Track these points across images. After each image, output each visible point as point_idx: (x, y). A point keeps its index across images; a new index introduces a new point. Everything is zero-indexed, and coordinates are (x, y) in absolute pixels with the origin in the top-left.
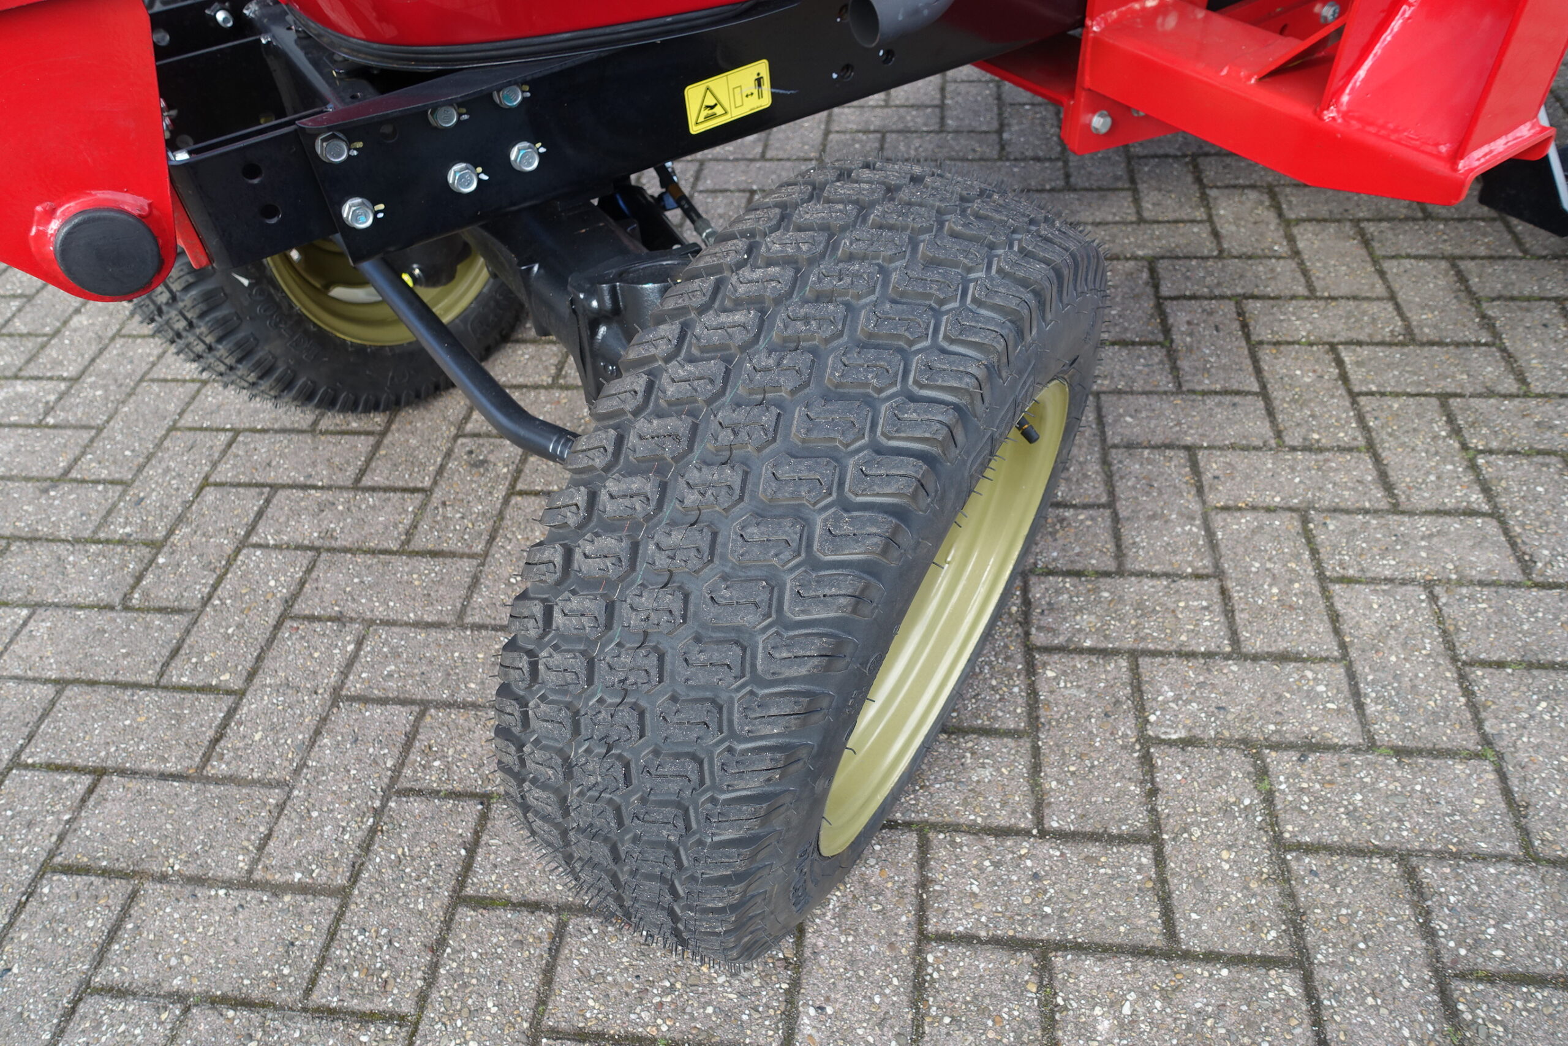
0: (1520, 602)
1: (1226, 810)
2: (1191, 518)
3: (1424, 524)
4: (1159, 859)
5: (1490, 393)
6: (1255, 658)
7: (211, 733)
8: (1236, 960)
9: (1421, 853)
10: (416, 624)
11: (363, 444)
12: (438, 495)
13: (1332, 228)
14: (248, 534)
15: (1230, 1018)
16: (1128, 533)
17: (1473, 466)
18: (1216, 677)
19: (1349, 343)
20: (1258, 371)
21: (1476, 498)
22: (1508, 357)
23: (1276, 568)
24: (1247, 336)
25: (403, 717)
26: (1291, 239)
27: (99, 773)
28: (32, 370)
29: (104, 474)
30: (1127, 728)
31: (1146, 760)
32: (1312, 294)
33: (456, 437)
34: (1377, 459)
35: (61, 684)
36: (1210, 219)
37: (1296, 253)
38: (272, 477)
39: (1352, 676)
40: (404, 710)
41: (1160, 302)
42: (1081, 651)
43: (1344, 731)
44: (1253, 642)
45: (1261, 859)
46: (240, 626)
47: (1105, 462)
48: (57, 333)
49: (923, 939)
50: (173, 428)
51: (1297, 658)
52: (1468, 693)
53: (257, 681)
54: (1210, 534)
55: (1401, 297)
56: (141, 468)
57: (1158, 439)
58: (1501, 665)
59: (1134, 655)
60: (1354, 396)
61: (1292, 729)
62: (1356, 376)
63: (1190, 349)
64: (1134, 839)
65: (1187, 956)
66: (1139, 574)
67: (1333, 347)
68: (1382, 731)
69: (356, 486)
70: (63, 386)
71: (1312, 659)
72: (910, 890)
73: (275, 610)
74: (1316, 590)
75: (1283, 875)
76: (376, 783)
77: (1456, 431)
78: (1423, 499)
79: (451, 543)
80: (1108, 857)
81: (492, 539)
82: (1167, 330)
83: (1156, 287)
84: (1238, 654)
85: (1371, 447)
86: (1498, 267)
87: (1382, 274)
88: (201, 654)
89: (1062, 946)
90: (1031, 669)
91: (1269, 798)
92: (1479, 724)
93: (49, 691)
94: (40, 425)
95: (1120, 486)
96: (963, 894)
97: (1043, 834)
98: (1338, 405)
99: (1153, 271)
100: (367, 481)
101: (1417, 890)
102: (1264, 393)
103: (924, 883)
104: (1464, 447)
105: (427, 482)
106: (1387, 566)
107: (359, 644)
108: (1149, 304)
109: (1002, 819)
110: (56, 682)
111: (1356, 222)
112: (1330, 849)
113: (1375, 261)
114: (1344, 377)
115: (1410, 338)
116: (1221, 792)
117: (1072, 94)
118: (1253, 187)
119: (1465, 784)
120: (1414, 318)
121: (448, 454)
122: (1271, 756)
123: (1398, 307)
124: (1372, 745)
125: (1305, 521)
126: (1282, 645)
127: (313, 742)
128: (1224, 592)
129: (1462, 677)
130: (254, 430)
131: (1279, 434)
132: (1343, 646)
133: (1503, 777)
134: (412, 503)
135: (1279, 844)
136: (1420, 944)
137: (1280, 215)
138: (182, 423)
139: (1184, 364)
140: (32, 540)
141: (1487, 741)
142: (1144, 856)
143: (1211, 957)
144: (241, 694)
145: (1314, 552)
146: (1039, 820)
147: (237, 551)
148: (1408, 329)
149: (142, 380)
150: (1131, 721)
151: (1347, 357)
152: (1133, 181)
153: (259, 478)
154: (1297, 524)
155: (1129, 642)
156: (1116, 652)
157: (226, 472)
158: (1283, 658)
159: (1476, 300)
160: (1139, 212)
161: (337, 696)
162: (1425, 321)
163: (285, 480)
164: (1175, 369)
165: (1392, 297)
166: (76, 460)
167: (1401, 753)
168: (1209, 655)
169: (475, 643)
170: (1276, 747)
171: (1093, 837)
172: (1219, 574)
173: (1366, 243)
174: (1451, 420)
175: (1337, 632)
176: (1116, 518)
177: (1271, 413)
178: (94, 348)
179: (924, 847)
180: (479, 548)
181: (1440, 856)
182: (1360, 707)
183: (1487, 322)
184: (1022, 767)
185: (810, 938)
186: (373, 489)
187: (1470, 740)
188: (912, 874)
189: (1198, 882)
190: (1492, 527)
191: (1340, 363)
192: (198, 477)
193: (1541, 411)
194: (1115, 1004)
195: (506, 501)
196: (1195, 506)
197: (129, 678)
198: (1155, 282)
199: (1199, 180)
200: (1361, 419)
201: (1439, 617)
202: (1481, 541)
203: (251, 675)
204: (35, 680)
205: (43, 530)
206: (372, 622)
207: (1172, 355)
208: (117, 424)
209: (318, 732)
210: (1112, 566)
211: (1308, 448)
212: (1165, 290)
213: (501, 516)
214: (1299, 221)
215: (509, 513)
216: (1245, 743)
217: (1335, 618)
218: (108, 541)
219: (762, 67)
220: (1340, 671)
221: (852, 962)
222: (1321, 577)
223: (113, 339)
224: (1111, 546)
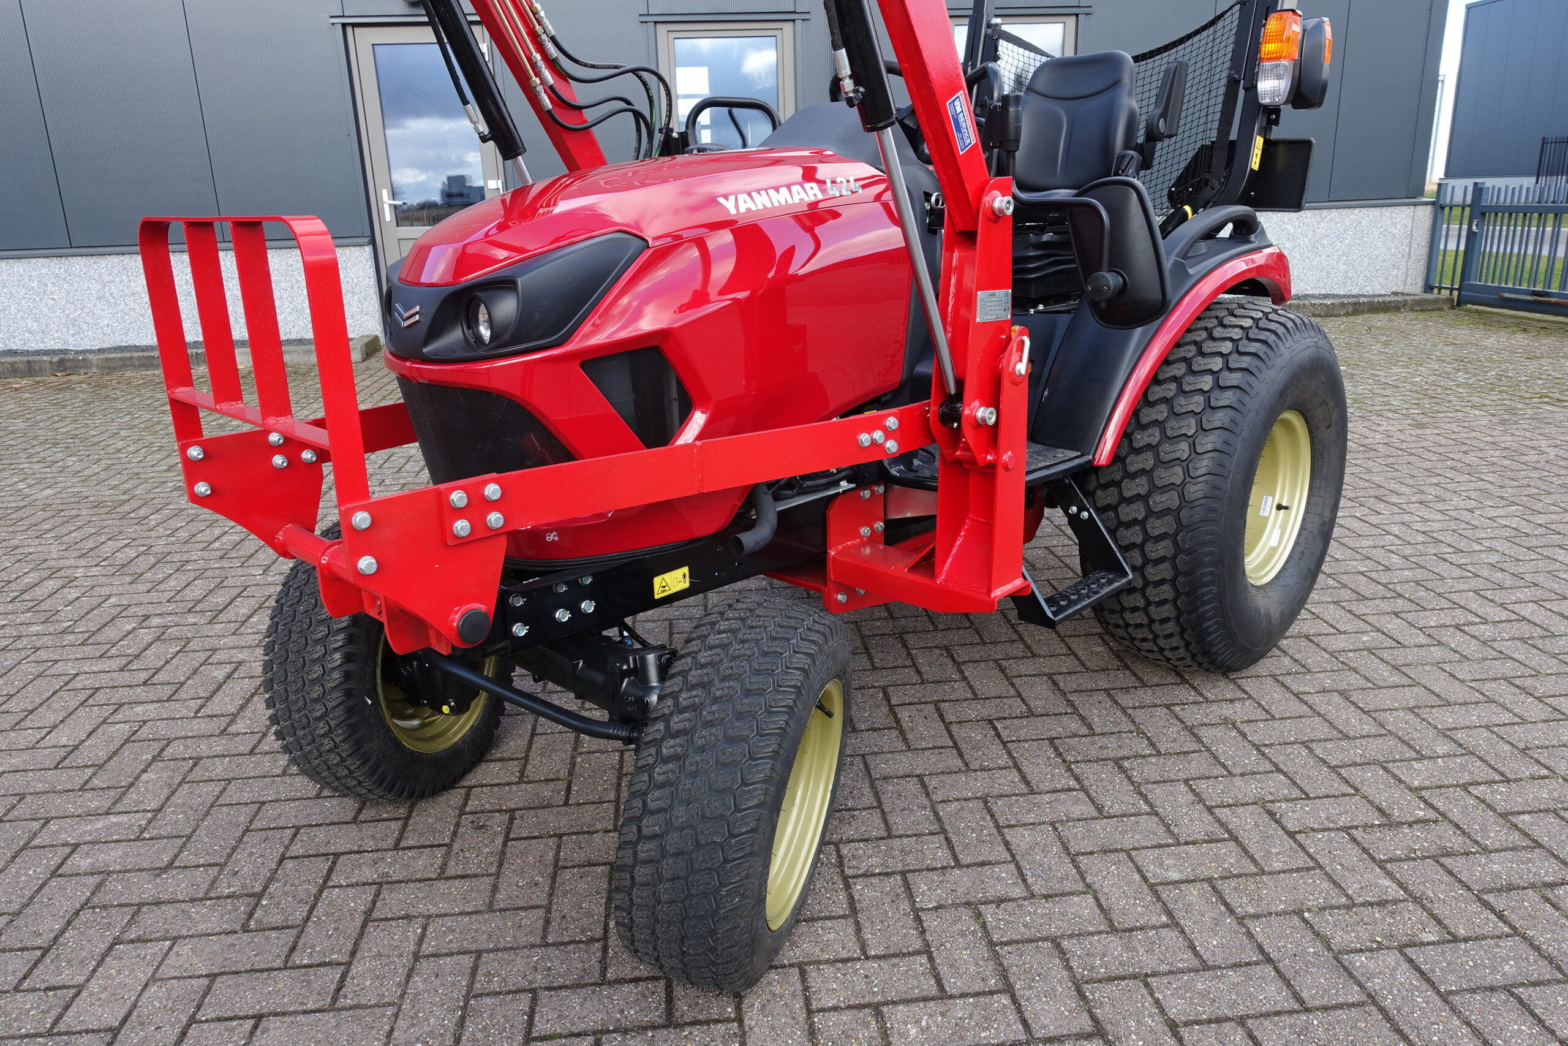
0: (1098, 826)
1: (962, 934)
2: (925, 808)
3: (1047, 798)
4: (931, 959)
5: (1075, 735)
6: (968, 866)
7: (333, 987)
8: (977, 994)
9: (1062, 936)
10: (461, 914)
11: (395, 826)
12: (456, 847)
13: (983, 665)
14: (325, 882)
15: (976, 1018)
16: (891, 819)
17: (1069, 769)
18: (948, 877)
19: (998, 719)
20: (951, 737)
21: (1072, 783)
22: (1082, 718)
23: (973, 825)
24: (943, 721)
25: (467, 961)
26: (961, 672)
27: (259, 1018)
28: (119, 808)
29: (202, 861)
30: (905, 906)
31: (918, 919)
32: (976, 697)
33: (460, 816)
34: (1020, 771)
35: (212, 977)
36: (914, 665)
37: (965, 678)
38: (333, 849)
39: (1019, 867)
40: (467, 957)
41: (892, 708)
42: (874, 875)
43: (1018, 891)
44: (966, 859)
45: (983, 951)
46: (336, 929)
47: (873, 786)
48: (131, 785)
49: (810, 1013)
50: (247, 830)
51: (990, 863)
52: (1077, 867)
53: (358, 955)
54: (936, 814)
55: (1024, 694)
56: (230, 855)
57: (901, 773)
58: (1092, 853)
59: (903, 873)
60: (1004, 744)
61: (991, 894)
62: (1004, 734)
63: (912, 729)
64: (917, 953)
65: (951, 997)
66: (901, 836)
67: (990, 722)
68: (1036, 889)
69: (397, 847)
70: (149, 815)
71: (997, 863)
72: (799, 992)
73: (359, 920)
74: (995, 832)
75: (996, 956)
76: (459, 994)
77: (1060, 755)
78: (1047, 786)
79: (473, 869)
80: (903, 964)
81: (500, 865)
82: (898, 721)
83: (889, 701)
84: (958, 864)
85: (1016, 766)
86: (1074, 677)
87: (1013, 685)
88: (313, 947)
89: (886, 1003)
90: (847, 887)
91: (984, 926)
92: (1084, 879)
93: (206, 981)
94: (138, 839)
95: (883, 798)
96: (828, 990)
97: (867, 958)
98: (996, 748)
99: (885, 693)
100: (403, 844)
101: (1062, 952)
102: (956, 746)
103: (806, 989)
104: (1064, 761)
105: (447, 841)
106: (1031, 818)
107: (425, 928)
108: (885, 709)
109: (844, 955)
110: (207, 976)
111: (996, 661)
112: (1017, 942)
113: (1008, 679)
114: (998, 735)
115: (1031, 713)
116: (959, 926)
117: (826, 585)
118: (937, 647)
119: (1080, 905)
120: (1032, 705)
121: (458, 825)
122: (982, 908)
123: (1023, 700)
124: (1033, 896)
125: (986, 802)
126: (980, 859)
127: (407, 981)
128: (947, 839)
129: (1073, 861)
130: (310, 826)
131: (967, 765)
132: (1013, 856)
133: (1097, 900)
134: (439, 853)
135: (991, 944)
136: (1065, 973)
137: (954, 660)
138: (253, 827)
139: (910, 736)
140: (158, 903)
141: (1088, 886)
142: (924, 959)
143: (964, 995)
144: (350, 964)
145: (992, 816)
146: (864, 952)
147: (321, 891)
148: (1029, 709)
149: (212, 806)
150: (906, 902)
151: (999, 726)
152: (866, 648)
153: (322, 851)
154: (981, 804)
155: (900, 867)
156: (893, 873)
157: (296, 849)
158: (983, 864)
159: (1064, 694)
160: (872, 664)
161: (417, 956)
162: (1038, 705)
163: (343, 849)
164: (905, 739)
165: (1020, 695)
166: (176, 856)
167: (1046, 897)
168: (943, 868)
169: (504, 918)
170: (985, 903)
171: (894, 955)
172: (944, 831)
173: (1003, 670)
174: (1056, 749)
175: (1009, 850)
176: (883, 812)
177: (961, 755)
178: (166, 792)
179: (803, 974)
180: (493, 870)
181: (1071, 936)
182: (1024, 881)
183: (1070, 703)
184: (851, 930)
185: (747, 1022)
186: (410, 848)
187: (1080, 887)
188: (799, 986)
189: (952, 966)
190: (1082, 795)
191: (995, 729)
192: (277, 856)
193: (1100, 741)
194: (918, 1022)
195: (505, 844)
196: (926, 802)
197: (263, 966)
198: (887, 698)
199: (905, 645)
200: (1009, 753)
201: (1060, 837)
202: (1076, 802)
203: (353, 953)
204: (190, 977)
205: (164, 897)
206: (430, 917)
207: (902, 733)
208: (201, 832)
209: (409, 976)
210: (885, 834)
211: (982, 769)
212: (893, 702)
213: (503, 853)
214: (964, 663)
215: (508, 851)
216: (968, 904)
217: (1007, 844)
218: (218, 898)
219: (685, 570)
220: (1012, 866)
221: (773, 1028)
222: (998, 827)
223: (180, 784)
224: (882, 826)
